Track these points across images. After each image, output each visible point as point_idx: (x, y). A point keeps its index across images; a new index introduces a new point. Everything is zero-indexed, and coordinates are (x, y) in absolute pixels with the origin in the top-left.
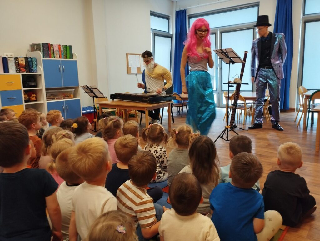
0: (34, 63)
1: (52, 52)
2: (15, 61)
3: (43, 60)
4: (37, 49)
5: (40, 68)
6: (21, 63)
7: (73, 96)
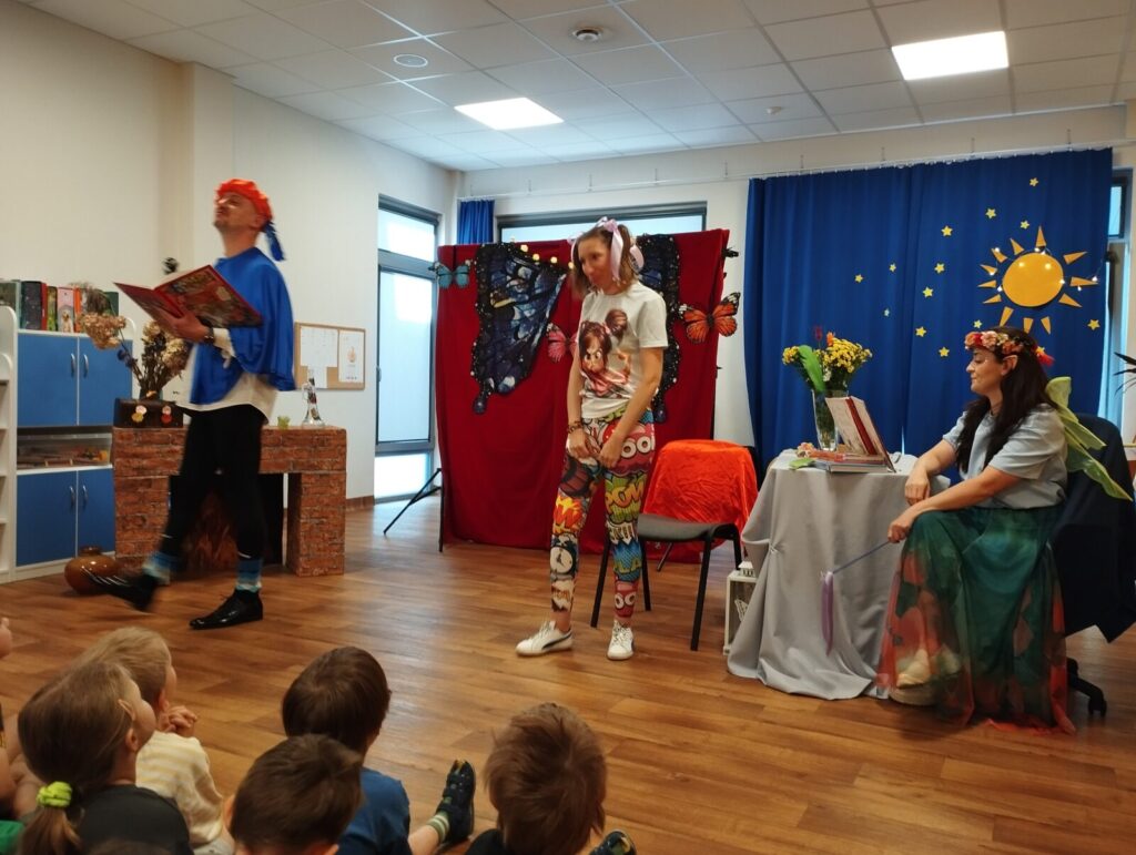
1: (51, 311)
3: (21, 336)
4: (1, 298)
7: (106, 454)
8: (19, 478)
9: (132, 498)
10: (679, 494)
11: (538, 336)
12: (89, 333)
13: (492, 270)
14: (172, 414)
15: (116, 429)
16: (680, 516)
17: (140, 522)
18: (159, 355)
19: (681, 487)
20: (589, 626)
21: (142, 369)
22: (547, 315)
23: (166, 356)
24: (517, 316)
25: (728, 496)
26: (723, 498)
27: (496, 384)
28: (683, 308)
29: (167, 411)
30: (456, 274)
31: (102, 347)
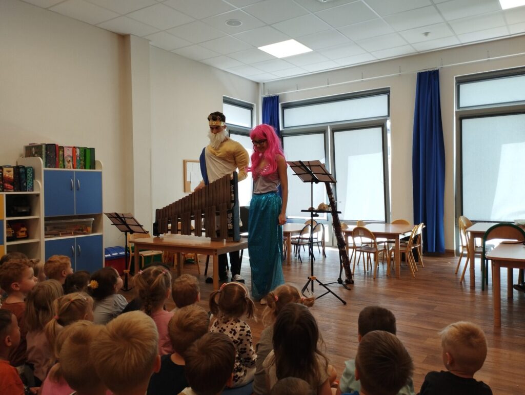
0: (29, 175)
1: (61, 159)
3: (45, 171)
4: (36, 153)
5: (38, 183)
7: (90, 229)
8: (46, 242)
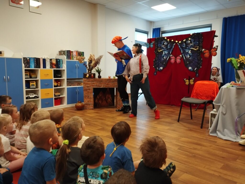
0: (61, 62)
1: (72, 56)
2: (50, 61)
3: (67, 61)
4: (63, 54)
5: (64, 66)
6: (54, 62)
7: (82, 84)
8: (67, 88)
9: (87, 92)
10: (200, 93)
11: (168, 58)
12: (78, 60)
13: (158, 43)
14: (93, 76)
15: (83, 79)
16: (199, 98)
17: (88, 97)
18: (91, 64)
19: (200, 91)
20: (177, 122)
21: (88, 67)
22: (171, 53)
23: (92, 64)
24: (164, 53)
25: (211, 94)
26: (210, 94)
27: (159, 69)
28: (203, 50)
29: (92, 75)
30: (151, 45)
31: (81, 63)
